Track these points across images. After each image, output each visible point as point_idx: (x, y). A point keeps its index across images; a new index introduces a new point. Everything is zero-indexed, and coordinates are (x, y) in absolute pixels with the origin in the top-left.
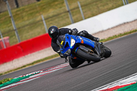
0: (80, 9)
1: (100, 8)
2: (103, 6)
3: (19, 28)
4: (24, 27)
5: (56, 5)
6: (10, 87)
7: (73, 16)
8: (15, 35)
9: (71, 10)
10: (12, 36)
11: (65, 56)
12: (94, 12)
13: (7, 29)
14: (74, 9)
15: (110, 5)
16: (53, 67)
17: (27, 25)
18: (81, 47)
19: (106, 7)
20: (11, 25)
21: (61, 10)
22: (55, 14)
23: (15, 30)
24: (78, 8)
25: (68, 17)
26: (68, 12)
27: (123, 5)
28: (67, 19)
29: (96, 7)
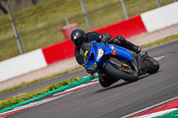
3: (90, 13)
4: (96, 11)
6: (78, 89)
8: (84, 21)
10: (81, 23)
11: (91, 72)
13: (75, 13)
17: (100, 9)
20: (80, 9)
23: (85, 15)
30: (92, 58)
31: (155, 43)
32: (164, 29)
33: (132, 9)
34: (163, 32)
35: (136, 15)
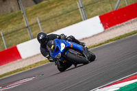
0: (39, 24)
1: (59, 23)
2: (62, 21)
5: (15, 21)
7: (32, 31)
9: (30, 26)
11: (55, 60)
12: (53, 28)
14: (33, 25)
15: (69, 21)
16: (12, 83)
18: (71, 51)
19: (64, 23)
21: (20, 26)
22: (14, 29)
24: (37, 23)
25: (27, 33)
26: (27, 27)
27: (81, 20)
28: (26, 35)
29: (54, 23)
30: (57, 50)
31: (27, 67)
32: (35, 56)
33: (10, 41)
34: (34, 58)
35: (13, 46)
